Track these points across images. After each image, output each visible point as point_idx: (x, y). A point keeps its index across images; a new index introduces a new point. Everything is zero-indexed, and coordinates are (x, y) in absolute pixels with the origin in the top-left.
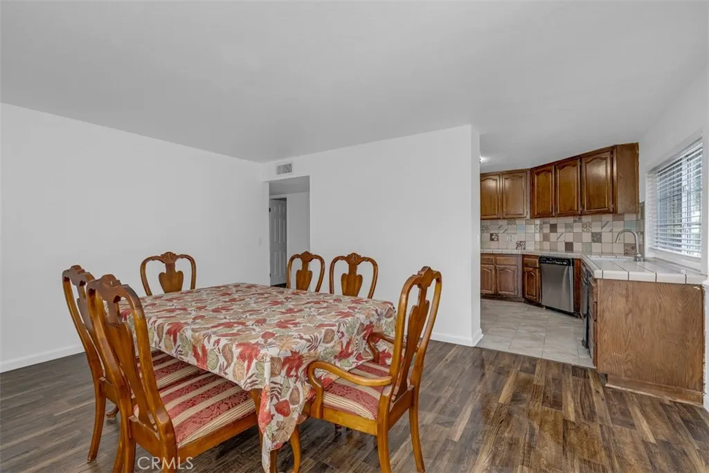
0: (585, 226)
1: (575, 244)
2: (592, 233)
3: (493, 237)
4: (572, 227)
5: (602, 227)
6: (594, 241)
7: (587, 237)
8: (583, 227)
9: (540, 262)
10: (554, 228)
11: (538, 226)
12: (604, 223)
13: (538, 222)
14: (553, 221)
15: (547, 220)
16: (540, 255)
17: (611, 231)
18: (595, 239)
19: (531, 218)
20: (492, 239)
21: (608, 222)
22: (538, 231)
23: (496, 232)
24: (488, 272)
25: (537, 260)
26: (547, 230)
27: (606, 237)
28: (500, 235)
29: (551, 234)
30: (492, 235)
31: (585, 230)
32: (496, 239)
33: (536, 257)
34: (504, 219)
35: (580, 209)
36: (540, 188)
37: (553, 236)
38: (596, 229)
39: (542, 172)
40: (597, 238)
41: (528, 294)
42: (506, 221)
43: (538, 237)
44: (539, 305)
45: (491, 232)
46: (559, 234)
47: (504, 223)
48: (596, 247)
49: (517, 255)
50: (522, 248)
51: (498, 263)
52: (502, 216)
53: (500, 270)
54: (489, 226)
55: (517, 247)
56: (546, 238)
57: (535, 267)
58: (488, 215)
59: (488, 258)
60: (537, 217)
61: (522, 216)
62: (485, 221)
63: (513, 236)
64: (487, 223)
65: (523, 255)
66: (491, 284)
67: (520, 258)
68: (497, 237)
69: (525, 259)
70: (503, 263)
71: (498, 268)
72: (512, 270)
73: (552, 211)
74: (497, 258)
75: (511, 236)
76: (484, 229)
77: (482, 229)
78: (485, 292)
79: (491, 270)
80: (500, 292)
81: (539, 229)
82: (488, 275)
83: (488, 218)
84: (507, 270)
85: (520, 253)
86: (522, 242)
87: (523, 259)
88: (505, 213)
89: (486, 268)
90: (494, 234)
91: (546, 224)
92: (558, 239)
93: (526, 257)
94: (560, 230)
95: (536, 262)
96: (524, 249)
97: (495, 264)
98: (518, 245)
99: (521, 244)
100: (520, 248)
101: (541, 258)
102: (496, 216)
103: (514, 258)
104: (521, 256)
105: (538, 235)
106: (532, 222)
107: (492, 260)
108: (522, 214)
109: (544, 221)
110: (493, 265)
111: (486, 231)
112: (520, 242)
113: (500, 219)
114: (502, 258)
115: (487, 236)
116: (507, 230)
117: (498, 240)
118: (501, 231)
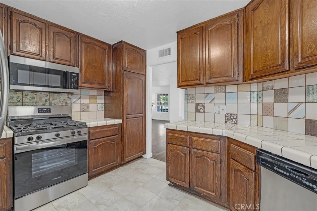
3: (199, 108)
10: (281, 95)
11: (256, 93)
13: (254, 87)
14: (280, 84)
15: (269, 84)
16: (258, 146)
19: (244, 80)
20: (197, 111)
22: (255, 100)
23: (203, 102)
24: (182, 156)
25: (253, 155)
26: (269, 98)
28: (206, 105)
29: (277, 105)
30: (197, 105)
32: (201, 111)
33: (251, 148)
34: (208, 84)
37: (280, 109)
42: (212, 87)
45: (198, 102)
46: (293, 105)
47: (211, 90)
49: (221, 137)
50: (233, 122)
51: (195, 146)
52: (204, 80)
53: (196, 157)
54: (194, 95)
55: (226, 122)
56: (267, 111)
57: (248, 166)
58: (189, 81)
59: (182, 138)
60: (252, 79)
61: (231, 79)
62: (186, 89)
63: (222, 107)
64: (191, 91)
65: (228, 138)
66: (185, 173)
67: (225, 142)
68: (202, 108)
69: (232, 145)
70: (200, 147)
71: (194, 152)
72: (213, 161)
73: (283, 61)
74: (193, 138)
75: (219, 107)
76: (189, 98)
77: (188, 98)
78: (179, 182)
79: (185, 154)
80: (196, 187)
81: (256, 97)
82: (181, 159)
83: (190, 84)
84: (206, 158)
85: (224, 135)
86: (233, 114)
87: (229, 147)
88: (208, 77)
89: (179, 150)
90: (200, 105)
91: (268, 89)
92: (288, 114)
93: (235, 142)
94: (295, 97)
95: (250, 159)
96: (237, 123)
97: (190, 147)
98: (227, 119)
99: (232, 118)
100: (231, 122)
101: (259, 154)
102: (197, 82)
103: (215, 141)
104: (226, 139)
105: (254, 107)
106: (245, 87)
107: (186, 141)
108: (231, 76)
109: (265, 86)
110: (189, 147)
111: (191, 101)
112: (231, 114)
113: (203, 84)
114: (201, 139)
115: (192, 107)
116: (214, 99)
117: (204, 112)
118: (208, 101)
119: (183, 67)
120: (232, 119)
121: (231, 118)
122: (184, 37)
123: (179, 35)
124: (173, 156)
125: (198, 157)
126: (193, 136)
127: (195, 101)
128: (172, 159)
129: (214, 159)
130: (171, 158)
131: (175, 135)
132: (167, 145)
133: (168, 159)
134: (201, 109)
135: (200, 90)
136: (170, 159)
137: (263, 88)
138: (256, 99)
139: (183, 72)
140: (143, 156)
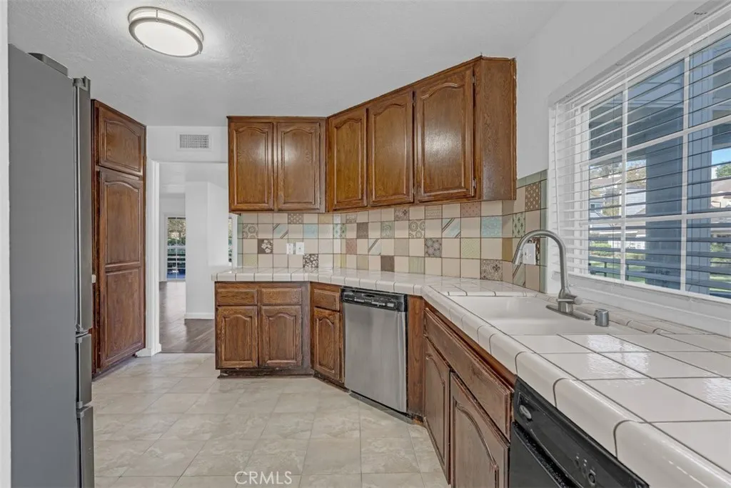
0: (414, 226)
1: (397, 260)
2: (426, 240)
3: (264, 246)
4: (391, 228)
5: (443, 229)
6: (428, 254)
7: (417, 247)
8: (409, 227)
9: (342, 300)
10: (362, 229)
11: (339, 226)
12: (445, 222)
13: (338, 218)
14: (362, 217)
15: (352, 216)
16: (342, 284)
17: (458, 236)
18: (431, 251)
19: (327, 211)
20: (261, 251)
21: (452, 219)
22: (337, 235)
23: (270, 237)
24: (245, 321)
25: (337, 295)
26: (352, 234)
27: (449, 247)
28: (275, 243)
29: (360, 241)
30: (261, 242)
31: (414, 233)
32: (267, 252)
33: (334, 287)
34: (280, 210)
35: (412, 191)
36: (343, 157)
37: (362, 245)
38: (433, 233)
39: (345, 122)
40: (433, 249)
41: (320, 364)
42: (286, 215)
43: (338, 246)
44: (341, 386)
45: (261, 237)
46: (372, 241)
47: (282, 218)
48: (433, 264)
49: (302, 283)
50: (313, 266)
51: (266, 301)
52: (275, 205)
53: (269, 317)
54: (255, 226)
55: (304, 266)
56: (350, 248)
57: (334, 308)
58: (250, 203)
59: (245, 292)
60: (335, 210)
61: (312, 206)
62: (240, 215)
63: (298, 244)
64: (249, 218)
65: (311, 282)
66: (251, 346)
67: (307, 289)
68: (269, 246)
69: (316, 291)
70: (274, 302)
71: (266, 311)
72: (292, 316)
73: (362, 196)
74: (264, 290)
75: (295, 245)
76: (246, 230)
77: (243, 230)
78: (239, 364)
79: (251, 317)
80: (269, 362)
81: (339, 231)
82: (244, 327)
83: (252, 208)
84: (282, 315)
85: (306, 280)
86: (313, 255)
87: (312, 293)
88: (282, 199)
89: (240, 313)
90: (266, 241)
91: (351, 222)
92: (369, 250)
93: (318, 286)
94: (374, 234)
95: (335, 299)
96: (317, 267)
97: (259, 304)
98: (306, 261)
99: (312, 259)
100: (310, 266)
101: (343, 291)
102: (265, 206)
103: (295, 290)
104: (309, 285)
105: (337, 243)
106: (328, 217)
107: (253, 297)
108: (311, 203)
109: (348, 217)
110: (256, 305)
111: (250, 235)
112: (310, 255)
113: (273, 210)
114: (274, 290)
115: (251, 245)
116: (287, 233)
117: (272, 252)
118: (277, 236)
119: (239, 179)
120: (312, 262)
121: (310, 260)
122: (241, 130)
123: (232, 124)
124: (229, 326)
125: (271, 317)
126: (263, 288)
127: (257, 235)
128: (227, 331)
129: (294, 313)
130: (225, 328)
131: (231, 290)
132: (217, 310)
133: (219, 332)
134: (267, 247)
135: (265, 217)
136: (223, 332)
137: (347, 220)
138: (339, 234)
139: (240, 189)
140: (137, 354)
